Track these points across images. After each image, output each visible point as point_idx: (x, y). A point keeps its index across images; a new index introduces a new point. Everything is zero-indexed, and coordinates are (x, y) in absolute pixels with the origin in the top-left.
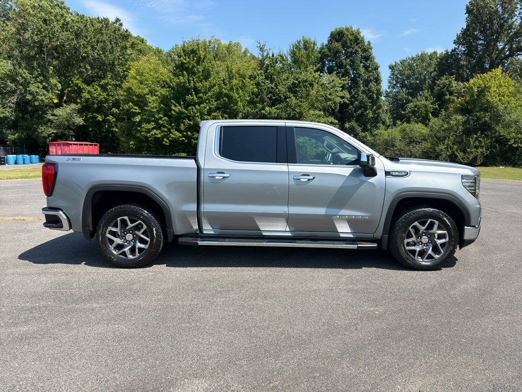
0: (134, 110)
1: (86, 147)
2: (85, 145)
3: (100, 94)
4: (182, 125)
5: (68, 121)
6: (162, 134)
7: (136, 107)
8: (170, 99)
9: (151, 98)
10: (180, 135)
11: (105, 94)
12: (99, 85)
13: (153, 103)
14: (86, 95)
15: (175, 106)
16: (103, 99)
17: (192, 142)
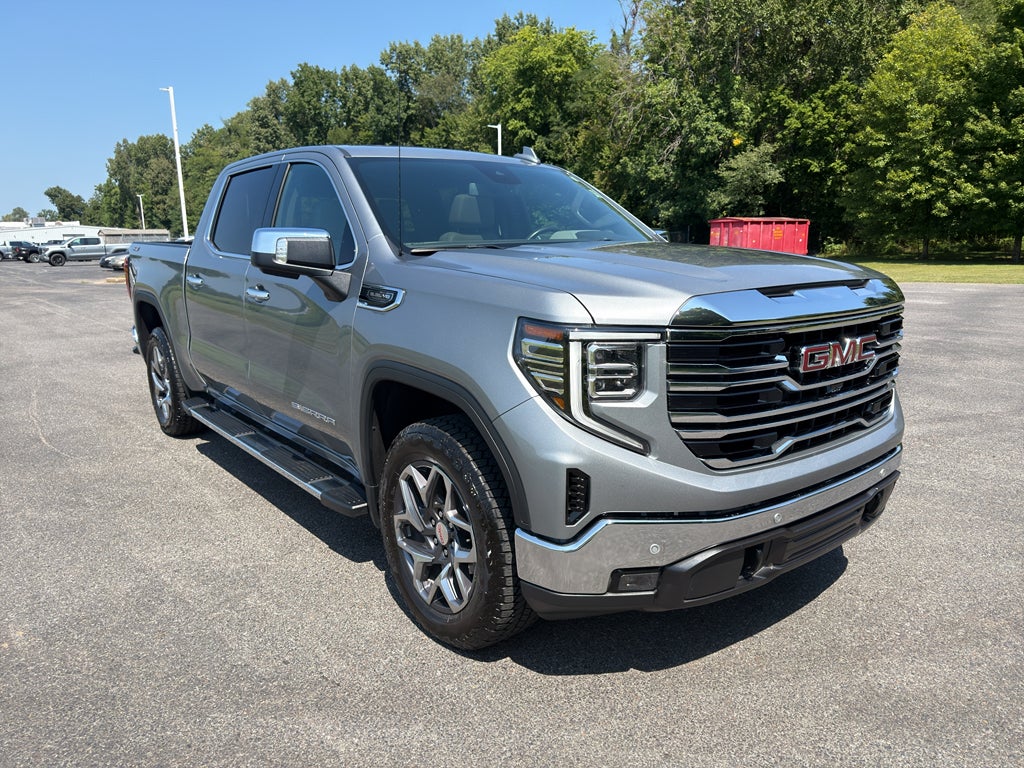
0: (874, 144)
1: (778, 227)
2: (777, 223)
3: (821, 116)
4: (988, 165)
5: (753, 178)
6: (933, 192)
7: (879, 136)
8: (966, 105)
9: (917, 110)
10: (977, 191)
11: (831, 115)
12: (822, 98)
13: (922, 119)
14: (793, 122)
15: (977, 118)
16: (827, 126)
17: (1009, 206)
